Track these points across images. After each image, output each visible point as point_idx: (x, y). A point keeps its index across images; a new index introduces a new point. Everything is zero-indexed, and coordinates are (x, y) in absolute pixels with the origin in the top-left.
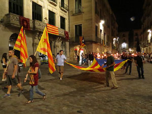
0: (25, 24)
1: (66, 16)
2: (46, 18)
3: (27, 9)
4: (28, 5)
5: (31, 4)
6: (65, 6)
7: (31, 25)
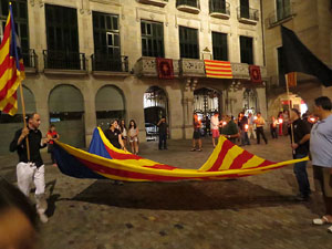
0: (165, 68)
1: (255, 32)
2: (206, 50)
3: (170, 42)
4: (172, 35)
5: (177, 31)
6: (251, 12)
7: (176, 68)
